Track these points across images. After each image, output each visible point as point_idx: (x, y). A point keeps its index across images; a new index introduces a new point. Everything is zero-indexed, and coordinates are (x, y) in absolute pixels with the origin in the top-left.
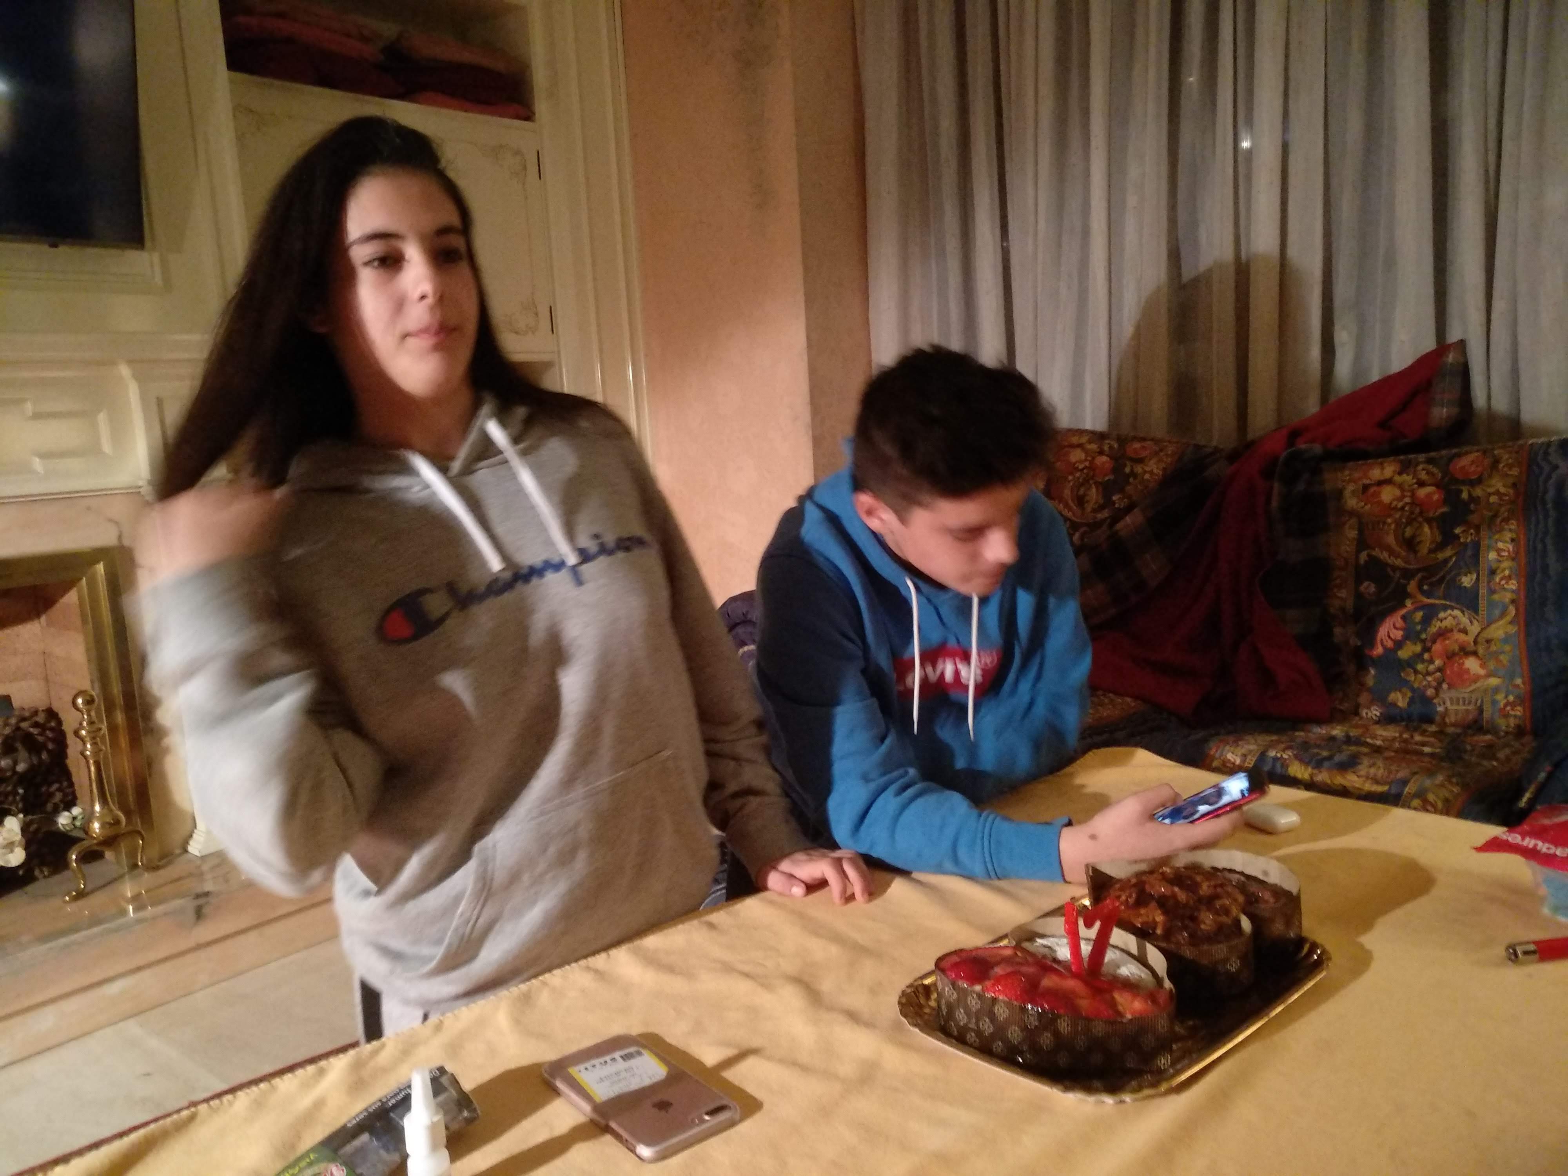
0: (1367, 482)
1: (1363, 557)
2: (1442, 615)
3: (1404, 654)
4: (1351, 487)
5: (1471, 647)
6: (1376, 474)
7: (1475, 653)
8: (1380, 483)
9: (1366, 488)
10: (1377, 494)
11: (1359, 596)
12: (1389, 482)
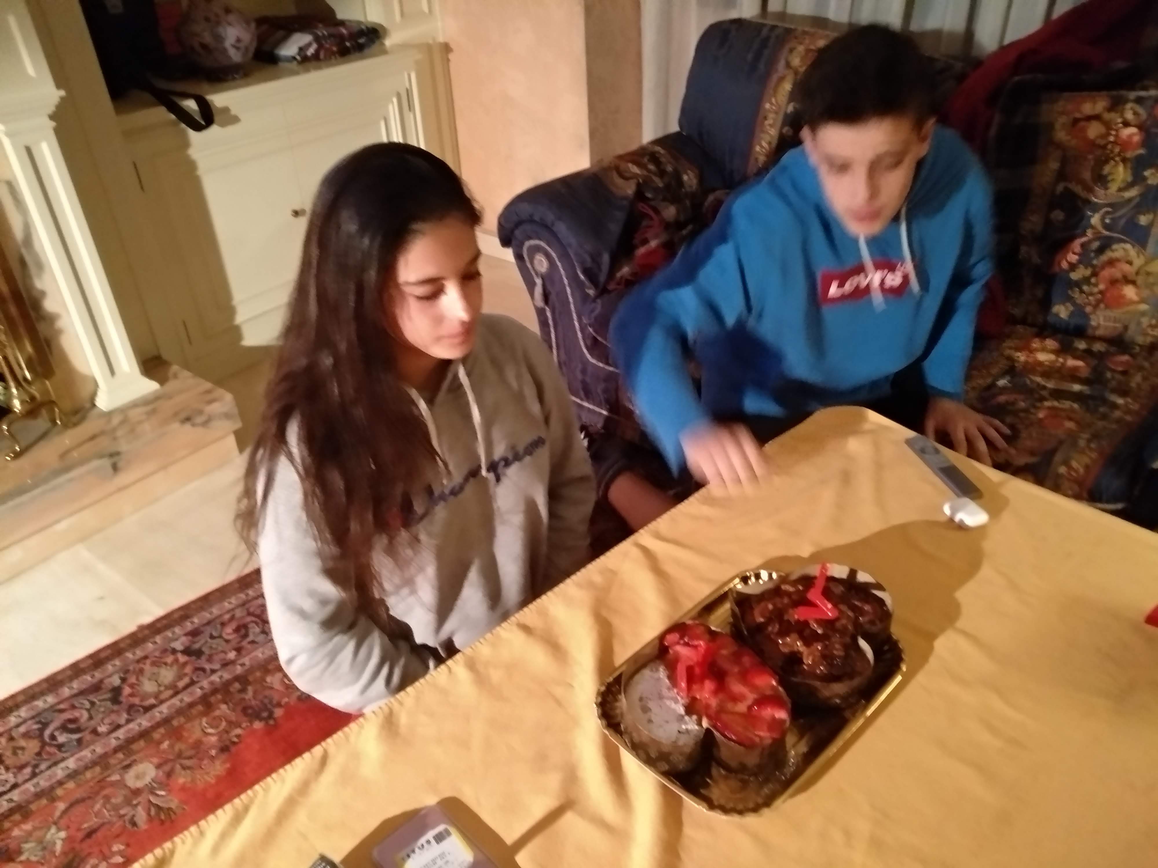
0: (1078, 115)
1: (1060, 188)
2: (1115, 247)
3: (1074, 276)
4: (1063, 120)
5: (1132, 277)
6: (1088, 108)
7: (1133, 283)
8: (1089, 118)
9: (1076, 121)
10: (1084, 130)
11: (1048, 223)
12: (1097, 117)
